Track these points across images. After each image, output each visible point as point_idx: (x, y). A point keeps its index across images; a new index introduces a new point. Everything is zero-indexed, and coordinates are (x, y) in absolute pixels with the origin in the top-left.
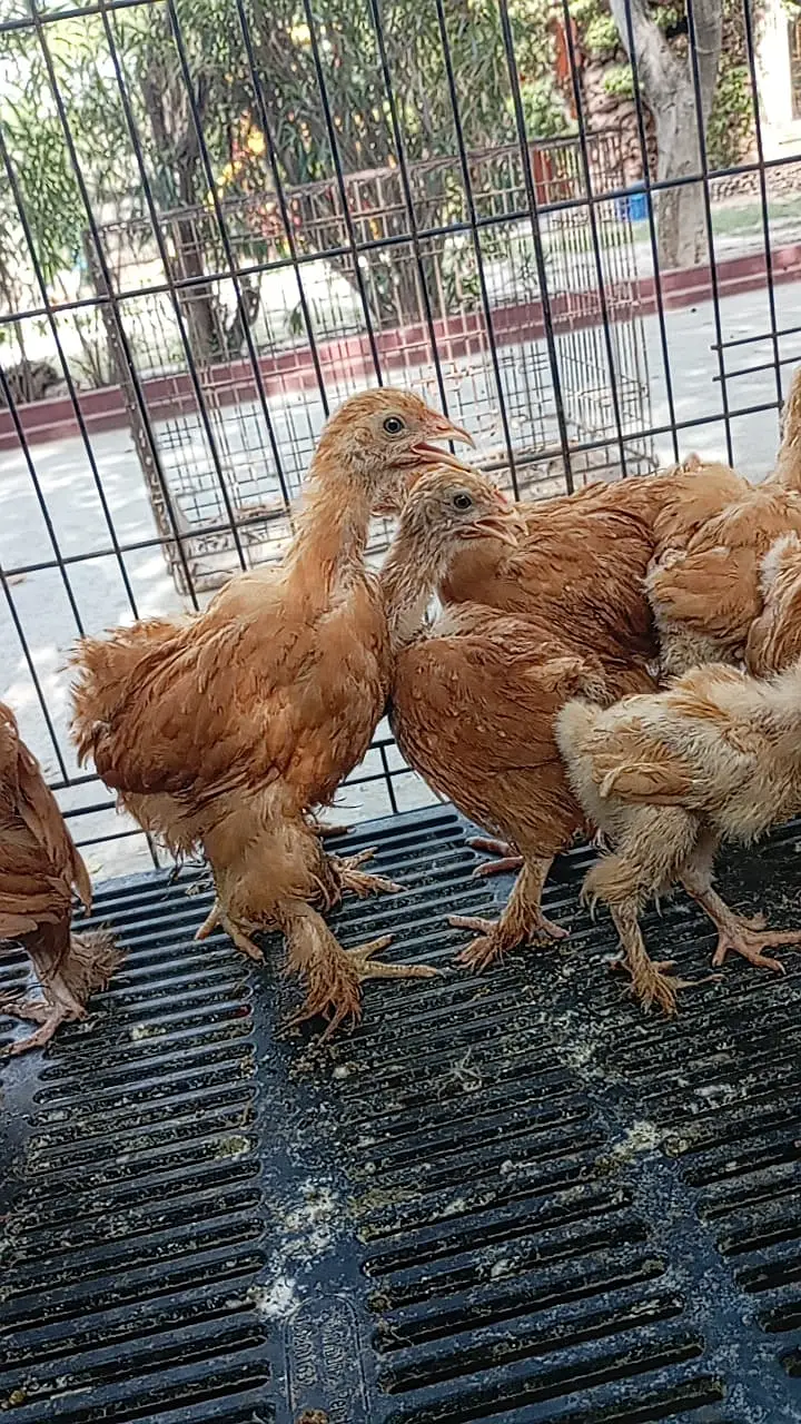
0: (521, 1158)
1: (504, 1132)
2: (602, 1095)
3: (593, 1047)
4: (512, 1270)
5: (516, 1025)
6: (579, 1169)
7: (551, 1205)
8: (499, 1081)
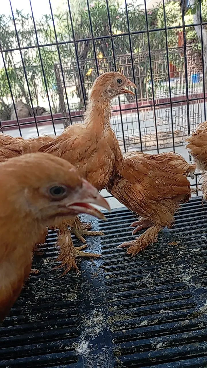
0: (167, 309)
1: (161, 300)
2: (194, 291)
3: (191, 276)
4: (164, 347)
5: (165, 268)
6: (187, 315)
7: (178, 326)
8: (159, 284)
